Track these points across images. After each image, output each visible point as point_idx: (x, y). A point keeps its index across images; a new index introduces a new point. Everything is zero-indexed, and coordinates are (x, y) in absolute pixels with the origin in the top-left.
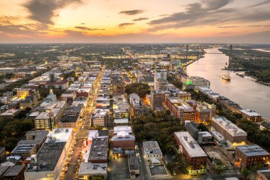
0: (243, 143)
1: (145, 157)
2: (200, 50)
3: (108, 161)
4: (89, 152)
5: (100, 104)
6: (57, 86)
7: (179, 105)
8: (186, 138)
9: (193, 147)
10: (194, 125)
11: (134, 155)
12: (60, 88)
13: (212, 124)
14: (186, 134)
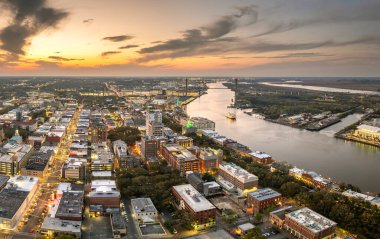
0: (255, 189)
1: (134, 215)
2: (202, 86)
3: (83, 219)
4: (57, 207)
5: (74, 152)
6: (24, 127)
7: (178, 153)
8: (188, 192)
9: (198, 201)
10: (198, 175)
11: (119, 213)
12: (27, 129)
13: (219, 172)
14: (189, 187)
